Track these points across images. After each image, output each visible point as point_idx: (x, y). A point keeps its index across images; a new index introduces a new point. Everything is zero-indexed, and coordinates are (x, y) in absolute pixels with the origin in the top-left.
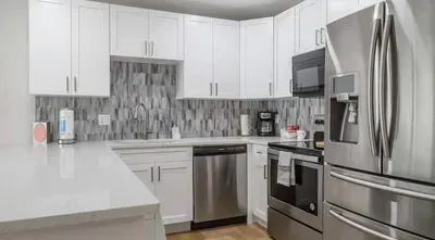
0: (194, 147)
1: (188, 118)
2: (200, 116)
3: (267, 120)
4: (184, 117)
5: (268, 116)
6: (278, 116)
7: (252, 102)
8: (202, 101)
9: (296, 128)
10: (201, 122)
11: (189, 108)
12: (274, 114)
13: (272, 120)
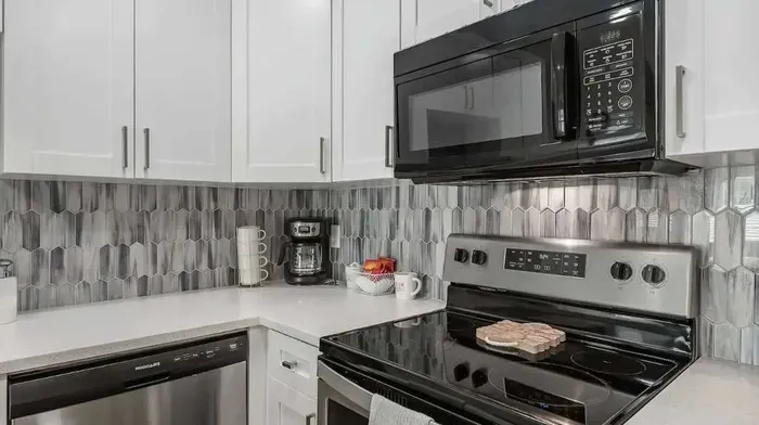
0: (13, 379)
1: (48, 243)
2: (100, 235)
3: (309, 241)
4: (33, 240)
5: (314, 229)
6: (338, 231)
7: (270, 191)
8: (109, 187)
9: (388, 267)
10: (105, 250)
11: (57, 207)
12: (328, 224)
13: (323, 241)
